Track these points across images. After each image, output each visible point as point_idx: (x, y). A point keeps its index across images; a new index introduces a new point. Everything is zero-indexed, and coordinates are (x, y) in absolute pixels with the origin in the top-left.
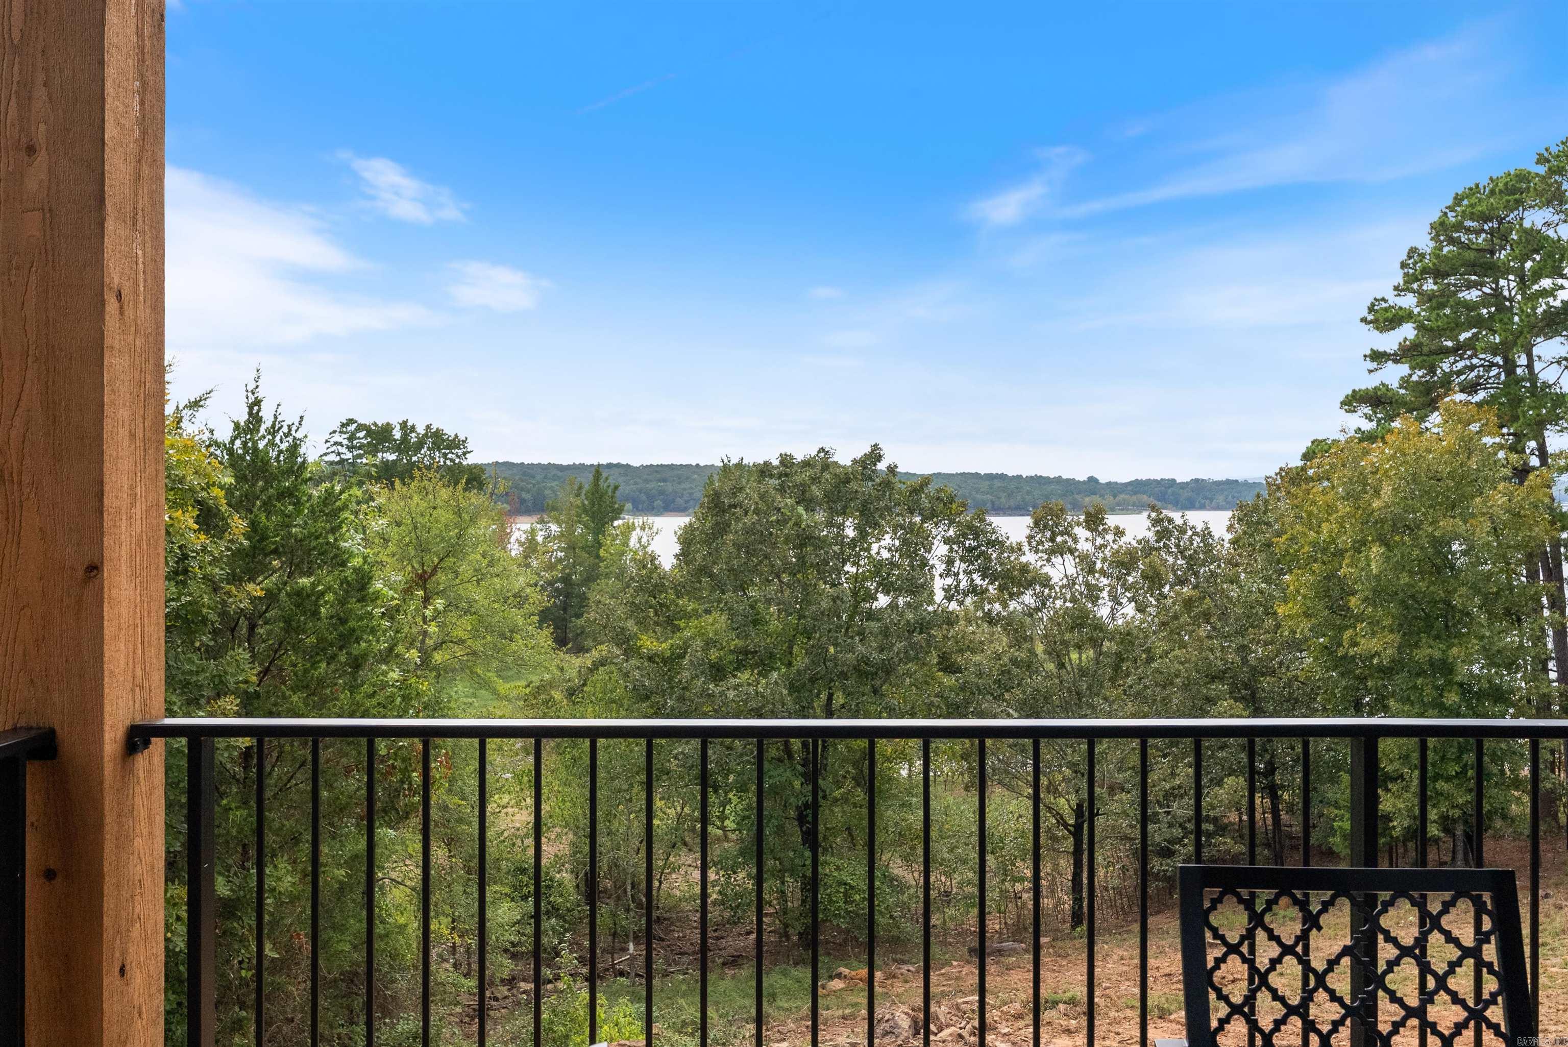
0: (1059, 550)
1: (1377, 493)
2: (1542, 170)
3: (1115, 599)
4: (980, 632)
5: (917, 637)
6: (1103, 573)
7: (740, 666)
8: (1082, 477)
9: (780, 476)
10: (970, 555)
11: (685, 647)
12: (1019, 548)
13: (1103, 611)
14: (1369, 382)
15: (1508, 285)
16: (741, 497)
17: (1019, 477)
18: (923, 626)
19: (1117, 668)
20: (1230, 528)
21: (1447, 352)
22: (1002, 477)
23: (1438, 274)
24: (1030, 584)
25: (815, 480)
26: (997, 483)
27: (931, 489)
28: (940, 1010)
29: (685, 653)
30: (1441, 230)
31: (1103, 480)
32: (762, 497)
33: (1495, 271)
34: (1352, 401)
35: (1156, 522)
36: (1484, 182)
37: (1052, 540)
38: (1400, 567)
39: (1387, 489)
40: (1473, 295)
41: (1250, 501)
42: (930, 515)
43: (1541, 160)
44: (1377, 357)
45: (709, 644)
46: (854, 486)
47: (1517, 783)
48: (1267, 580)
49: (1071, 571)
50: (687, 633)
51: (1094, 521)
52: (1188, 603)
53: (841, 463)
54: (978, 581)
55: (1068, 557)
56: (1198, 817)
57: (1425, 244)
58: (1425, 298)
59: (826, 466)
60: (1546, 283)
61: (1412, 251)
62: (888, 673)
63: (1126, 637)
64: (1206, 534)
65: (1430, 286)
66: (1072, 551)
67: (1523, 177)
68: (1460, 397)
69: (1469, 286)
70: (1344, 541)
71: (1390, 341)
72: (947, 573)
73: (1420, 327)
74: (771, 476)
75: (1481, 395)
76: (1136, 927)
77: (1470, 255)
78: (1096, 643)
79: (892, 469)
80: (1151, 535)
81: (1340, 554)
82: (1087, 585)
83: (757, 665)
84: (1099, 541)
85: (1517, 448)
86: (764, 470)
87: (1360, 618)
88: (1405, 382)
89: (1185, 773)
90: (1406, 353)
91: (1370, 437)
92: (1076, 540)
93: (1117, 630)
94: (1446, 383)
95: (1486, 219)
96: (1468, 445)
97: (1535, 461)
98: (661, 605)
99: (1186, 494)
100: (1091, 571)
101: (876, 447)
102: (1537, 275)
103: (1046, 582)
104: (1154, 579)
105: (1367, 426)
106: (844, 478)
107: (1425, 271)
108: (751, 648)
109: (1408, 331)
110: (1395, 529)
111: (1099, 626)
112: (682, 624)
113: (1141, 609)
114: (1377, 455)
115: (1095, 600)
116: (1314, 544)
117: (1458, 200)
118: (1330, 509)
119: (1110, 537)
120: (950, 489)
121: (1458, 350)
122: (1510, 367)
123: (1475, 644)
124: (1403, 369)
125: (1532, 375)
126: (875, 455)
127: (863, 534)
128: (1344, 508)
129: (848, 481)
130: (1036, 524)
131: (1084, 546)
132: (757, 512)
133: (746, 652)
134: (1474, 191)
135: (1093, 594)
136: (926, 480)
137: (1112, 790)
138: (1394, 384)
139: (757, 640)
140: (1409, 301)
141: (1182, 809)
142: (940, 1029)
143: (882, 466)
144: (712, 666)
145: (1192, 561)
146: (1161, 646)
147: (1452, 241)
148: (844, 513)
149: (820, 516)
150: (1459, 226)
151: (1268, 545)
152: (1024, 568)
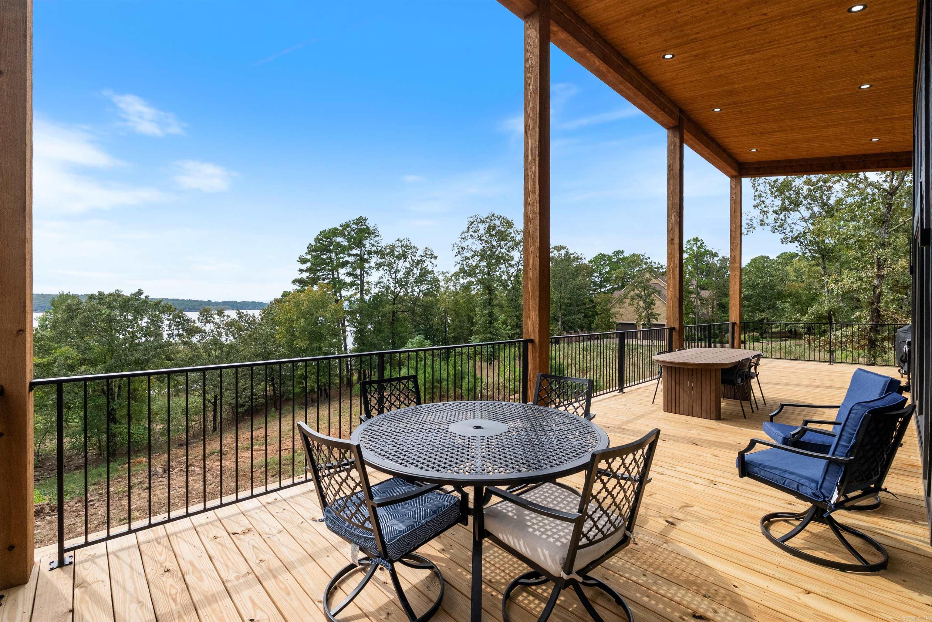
0: (209, 322)
1: (303, 306)
2: (341, 228)
3: (227, 335)
4: (181, 348)
5: (159, 350)
6: (223, 328)
7: (81, 365)
8: (206, 300)
9: (99, 299)
10: (177, 324)
11: (55, 360)
12: (194, 322)
13: (223, 339)
14: (299, 277)
15: (333, 255)
16: (80, 306)
17: (183, 300)
18: (161, 346)
19: (228, 355)
20: (260, 315)
21: (318, 270)
22: (177, 300)
23: (316, 251)
24: (199, 332)
25: (114, 300)
26: (175, 302)
27: (163, 303)
28: (173, 464)
29: (55, 361)
30: (317, 239)
31: (213, 301)
32: (92, 306)
33: (330, 251)
34: (295, 282)
35: (238, 314)
36: (327, 229)
37: (206, 319)
38: (308, 324)
39: (305, 305)
40: (324, 257)
41: (266, 307)
42: (163, 312)
43: (341, 226)
44: (301, 270)
45: (66, 358)
46: (132, 302)
47: (336, 375)
48: (272, 329)
49: (213, 328)
50: (56, 355)
51: (220, 313)
52: (250, 336)
53: (125, 295)
54: (181, 332)
55: (212, 324)
56: (252, 394)
57: (313, 243)
58: (313, 257)
59: (119, 296)
60: (342, 255)
61: (310, 244)
62: (147, 362)
63: (231, 346)
64: (254, 317)
65: (314, 254)
66: (213, 322)
67: (336, 229)
68: (321, 282)
69: (324, 254)
70: (294, 318)
71: (304, 267)
72: (169, 330)
73: (312, 264)
74: (95, 299)
75: (326, 282)
76: (235, 428)
77: (324, 247)
78: (220, 348)
79: (146, 297)
80: (237, 318)
81: (293, 321)
82: (218, 332)
83: (90, 364)
84: (222, 319)
85: (335, 294)
86: (91, 297)
87: (298, 337)
88: (308, 277)
89: (249, 383)
90: (308, 270)
91: (299, 291)
92: (214, 319)
93: (228, 344)
94: (318, 278)
95: (327, 238)
96: (324, 293)
97: (339, 298)
98: (41, 346)
99: (240, 305)
100: (219, 327)
101: (140, 290)
102: (340, 253)
103: (204, 331)
104: (240, 329)
105: (299, 288)
106: (127, 300)
107: (313, 250)
108: (88, 358)
109: (309, 264)
110: (307, 314)
111: (222, 343)
112: (53, 351)
113: (235, 338)
114: (302, 295)
115: (221, 336)
116: (286, 319)
117: (321, 233)
118: (290, 310)
119: (225, 318)
120: (170, 303)
121: (321, 270)
122: (333, 275)
123: (327, 342)
124: (308, 274)
125: (338, 278)
126: (140, 292)
127: (135, 318)
128: (294, 310)
129: (129, 301)
130: (201, 314)
131: (217, 321)
132: (90, 311)
133: (85, 360)
134: (325, 231)
135: (220, 334)
136: (161, 300)
137: (226, 390)
138: (305, 278)
139: (89, 355)
140: (309, 257)
141: (248, 393)
142: (174, 470)
143: (143, 297)
144: (68, 366)
145: (249, 324)
146: (241, 348)
147: (319, 243)
148: (127, 311)
149: (117, 312)
150: (321, 240)
151: (273, 319)
152: (197, 328)
